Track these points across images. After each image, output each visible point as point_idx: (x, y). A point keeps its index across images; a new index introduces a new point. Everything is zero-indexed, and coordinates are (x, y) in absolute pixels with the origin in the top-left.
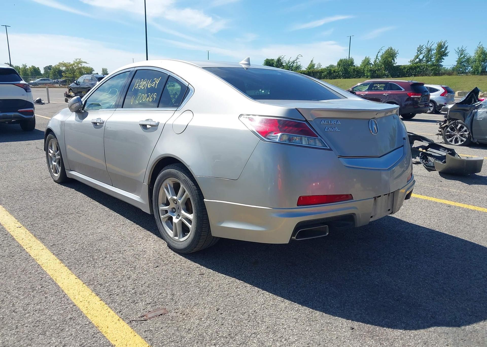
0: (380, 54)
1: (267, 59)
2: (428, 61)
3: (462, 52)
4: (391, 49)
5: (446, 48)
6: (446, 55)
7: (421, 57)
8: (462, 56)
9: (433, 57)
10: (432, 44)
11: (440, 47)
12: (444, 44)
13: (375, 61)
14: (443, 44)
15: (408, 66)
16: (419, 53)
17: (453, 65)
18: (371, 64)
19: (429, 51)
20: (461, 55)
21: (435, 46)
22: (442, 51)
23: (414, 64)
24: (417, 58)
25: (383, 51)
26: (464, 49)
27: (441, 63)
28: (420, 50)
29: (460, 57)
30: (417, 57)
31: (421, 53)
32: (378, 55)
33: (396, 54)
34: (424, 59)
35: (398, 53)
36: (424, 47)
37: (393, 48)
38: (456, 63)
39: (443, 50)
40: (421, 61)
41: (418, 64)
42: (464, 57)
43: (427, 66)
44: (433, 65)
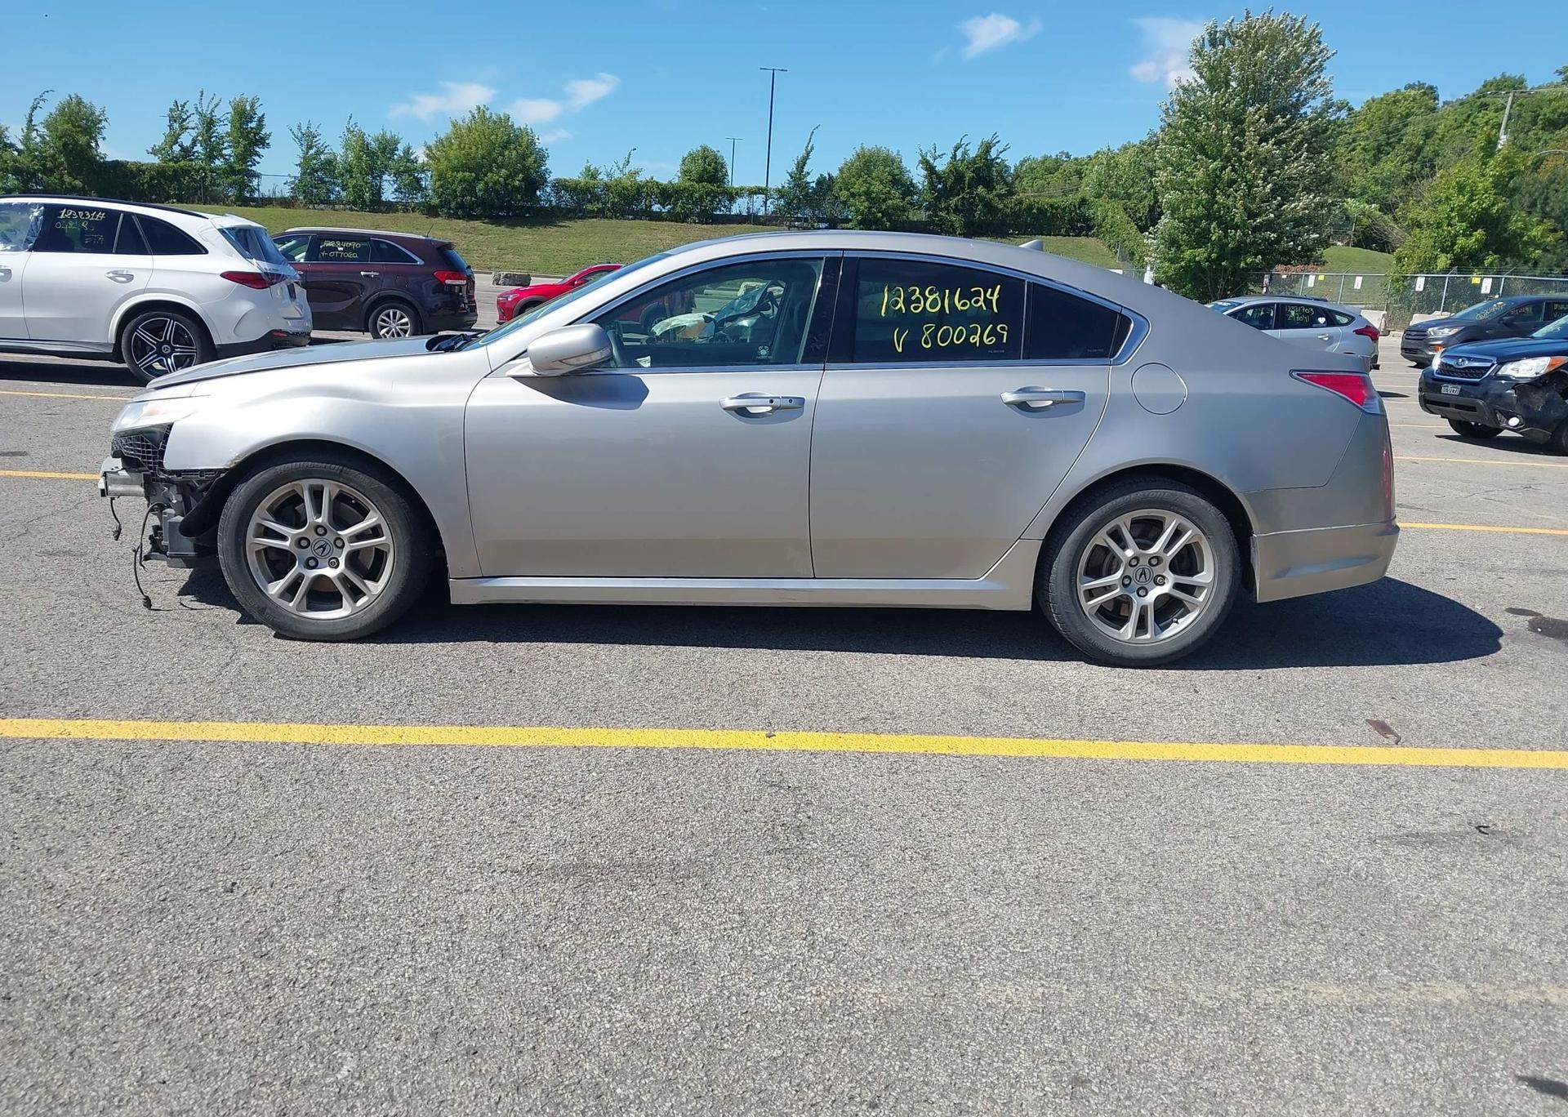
0: (40, 117)
2: (211, 157)
3: (308, 139)
4: (80, 102)
5: (261, 119)
6: (263, 142)
7: (186, 139)
8: (312, 152)
9: (226, 145)
10: (214, 102)
11: (243, 115)
12: (252, 106)
13: (27, 139)
14: (248, 108)
15: (151, 167)
16: (176, 125)
17: (289, 175)
18: (12, 146)
19: (210, 124)
20: (310, 147)
21: (224, 112)
22: (252, 128)
23: (170, 161)
24: (176, 142)
25: (48, 109)
26: (313, 130)
27: (253, 168)
28: (177, 118)
29: (307, 153)
30: (174, 139)
31: (183, 129)
32: (31, 115)
33: (101, 121)
34: (198, 148)
35: (106, 120)
36: (190, 108)
37: (86, 101)
38: (297, 172)
39: (253, 125)
40: (187, 152)
41: (182, 163)
42: (318, 153)
43: (212, 171)
44: (231, 171)
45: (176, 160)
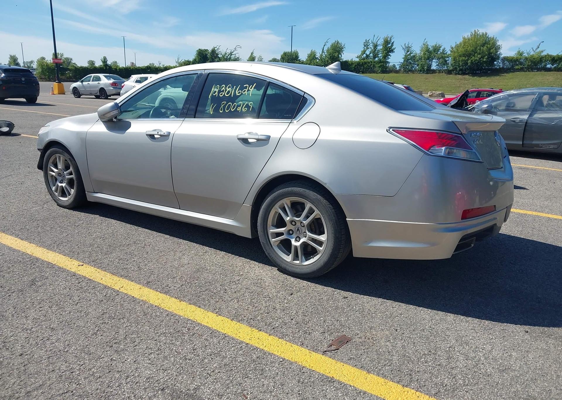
0: (326, 49)
1: (200, 49)
2: (375, 57)
3: (408, 49)
4: (338, 42)
5: (393, 43)
6: (392, 51)
7: (368, 52)
8: (409, 53)
9: (380, 53)
10: (378, 38)
11: (387, 42)
12: (390, 40)
13: (321, 55)
14: (389, 39)
15: (356, 62)
16: (365, 48)
17: (399, 62)
18: (317, 58)
19: (376, 46)
20: (408, 52)
21: (381, 42)
22: (389, 46)
23: (362, 60)
24: (364, 53)
25: (329, 45)
26: (410, 45)
27: (388, 60)
28: (366, 45)
29: (407, 54)
30: (364, 52)
31: (368, 48)
32: (323, 48)
33: (343, 48)
34: (371, 55)
35: (345, 48)
36: (370, 41)
37: (340, 42)
38: (402, 60)
39: (390, 45)
40: (367, 56)
41: (365, 60)
42: (411, 53)
43: (374, 62)
44: (380, 61)
45: (364, 59)
